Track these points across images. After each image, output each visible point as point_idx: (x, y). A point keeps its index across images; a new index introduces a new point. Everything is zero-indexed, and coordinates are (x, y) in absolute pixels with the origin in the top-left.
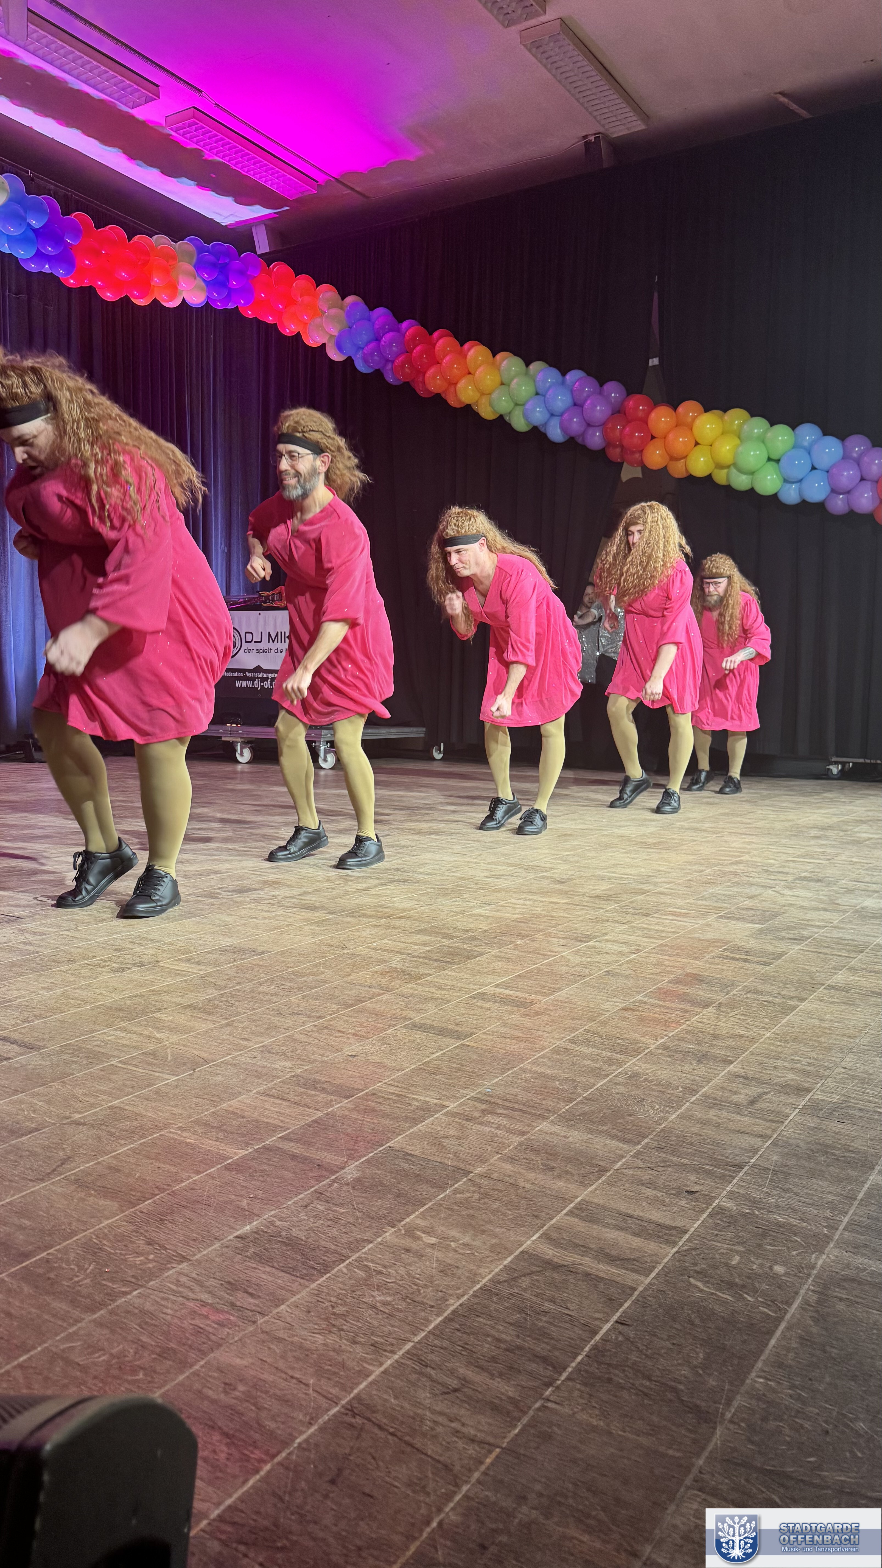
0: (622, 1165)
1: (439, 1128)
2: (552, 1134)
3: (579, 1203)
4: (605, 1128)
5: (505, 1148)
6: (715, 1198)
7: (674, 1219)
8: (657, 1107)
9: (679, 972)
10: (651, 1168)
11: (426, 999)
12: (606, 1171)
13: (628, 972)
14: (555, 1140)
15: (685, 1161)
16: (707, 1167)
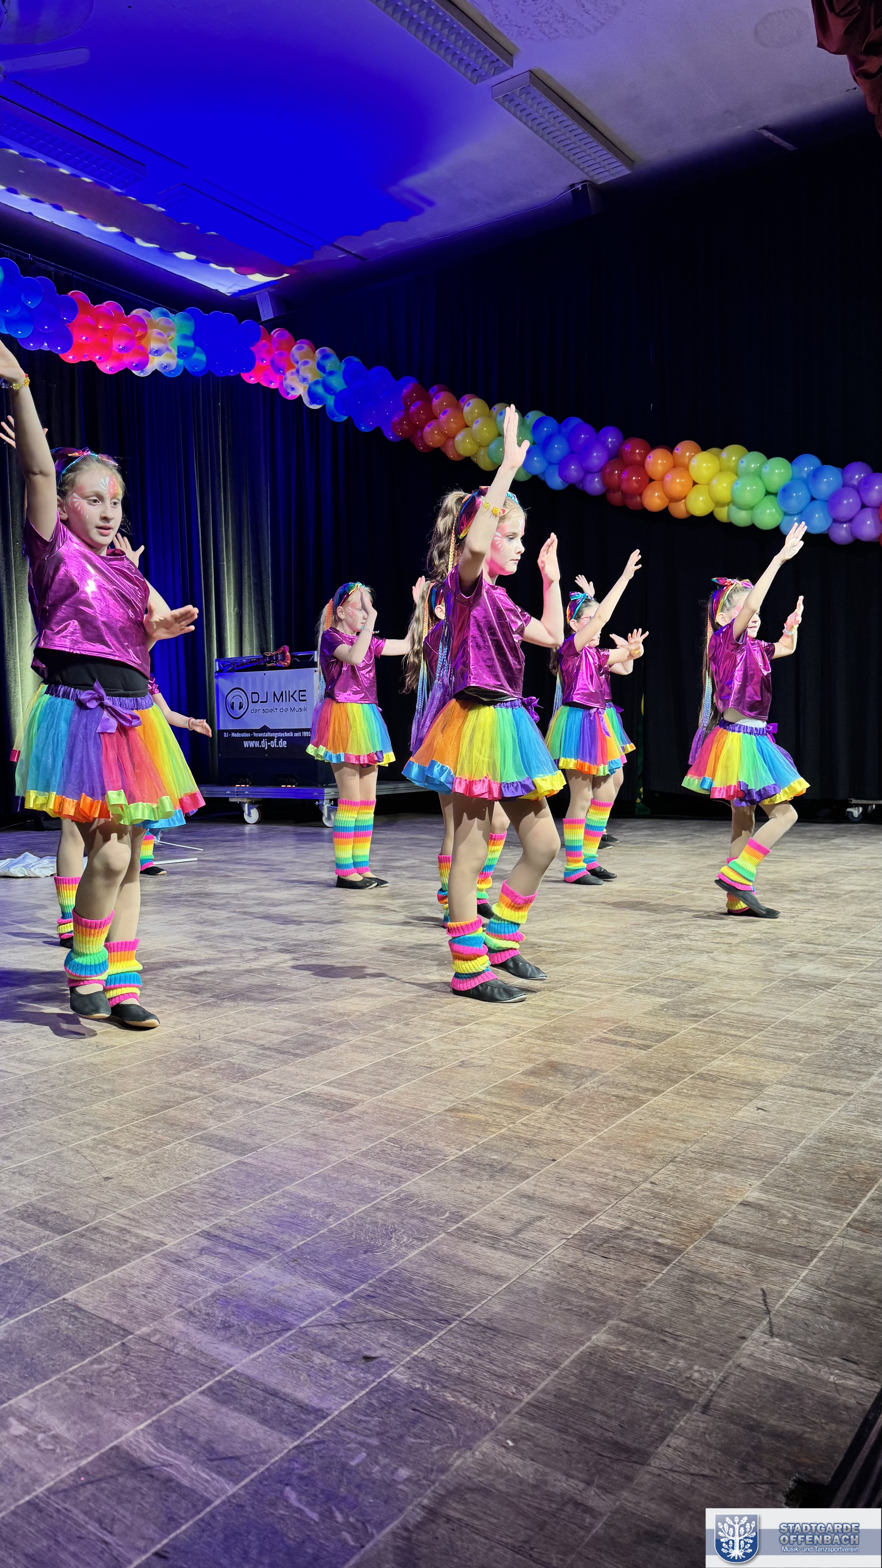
0: (313, 1321)
1: (136, 1273)
2: (260, 1279)
3: (228, 1376)
4: (326, 1270)
5: (193, 1298)
6: (391, 1366)
7: (321, 1399)
8: (405, 1240)
9: (543, 1059)
10: (343, 1325)
11: (239, 1102)
12: (288, 1329)
13: (488, 1062)
14: (258, 1288)
15: (390, 1315)
16: (411, 1323)
